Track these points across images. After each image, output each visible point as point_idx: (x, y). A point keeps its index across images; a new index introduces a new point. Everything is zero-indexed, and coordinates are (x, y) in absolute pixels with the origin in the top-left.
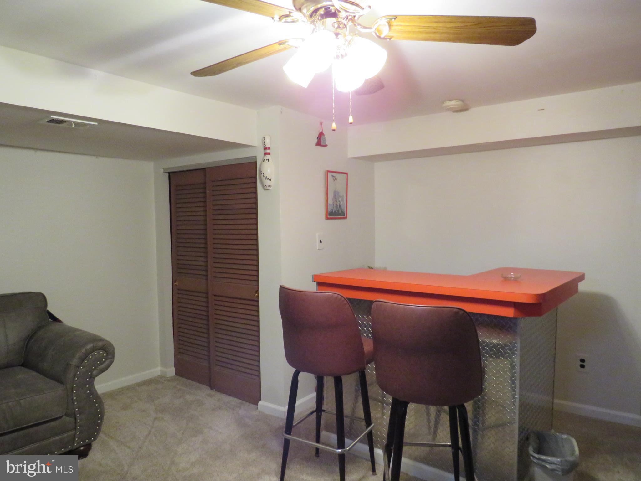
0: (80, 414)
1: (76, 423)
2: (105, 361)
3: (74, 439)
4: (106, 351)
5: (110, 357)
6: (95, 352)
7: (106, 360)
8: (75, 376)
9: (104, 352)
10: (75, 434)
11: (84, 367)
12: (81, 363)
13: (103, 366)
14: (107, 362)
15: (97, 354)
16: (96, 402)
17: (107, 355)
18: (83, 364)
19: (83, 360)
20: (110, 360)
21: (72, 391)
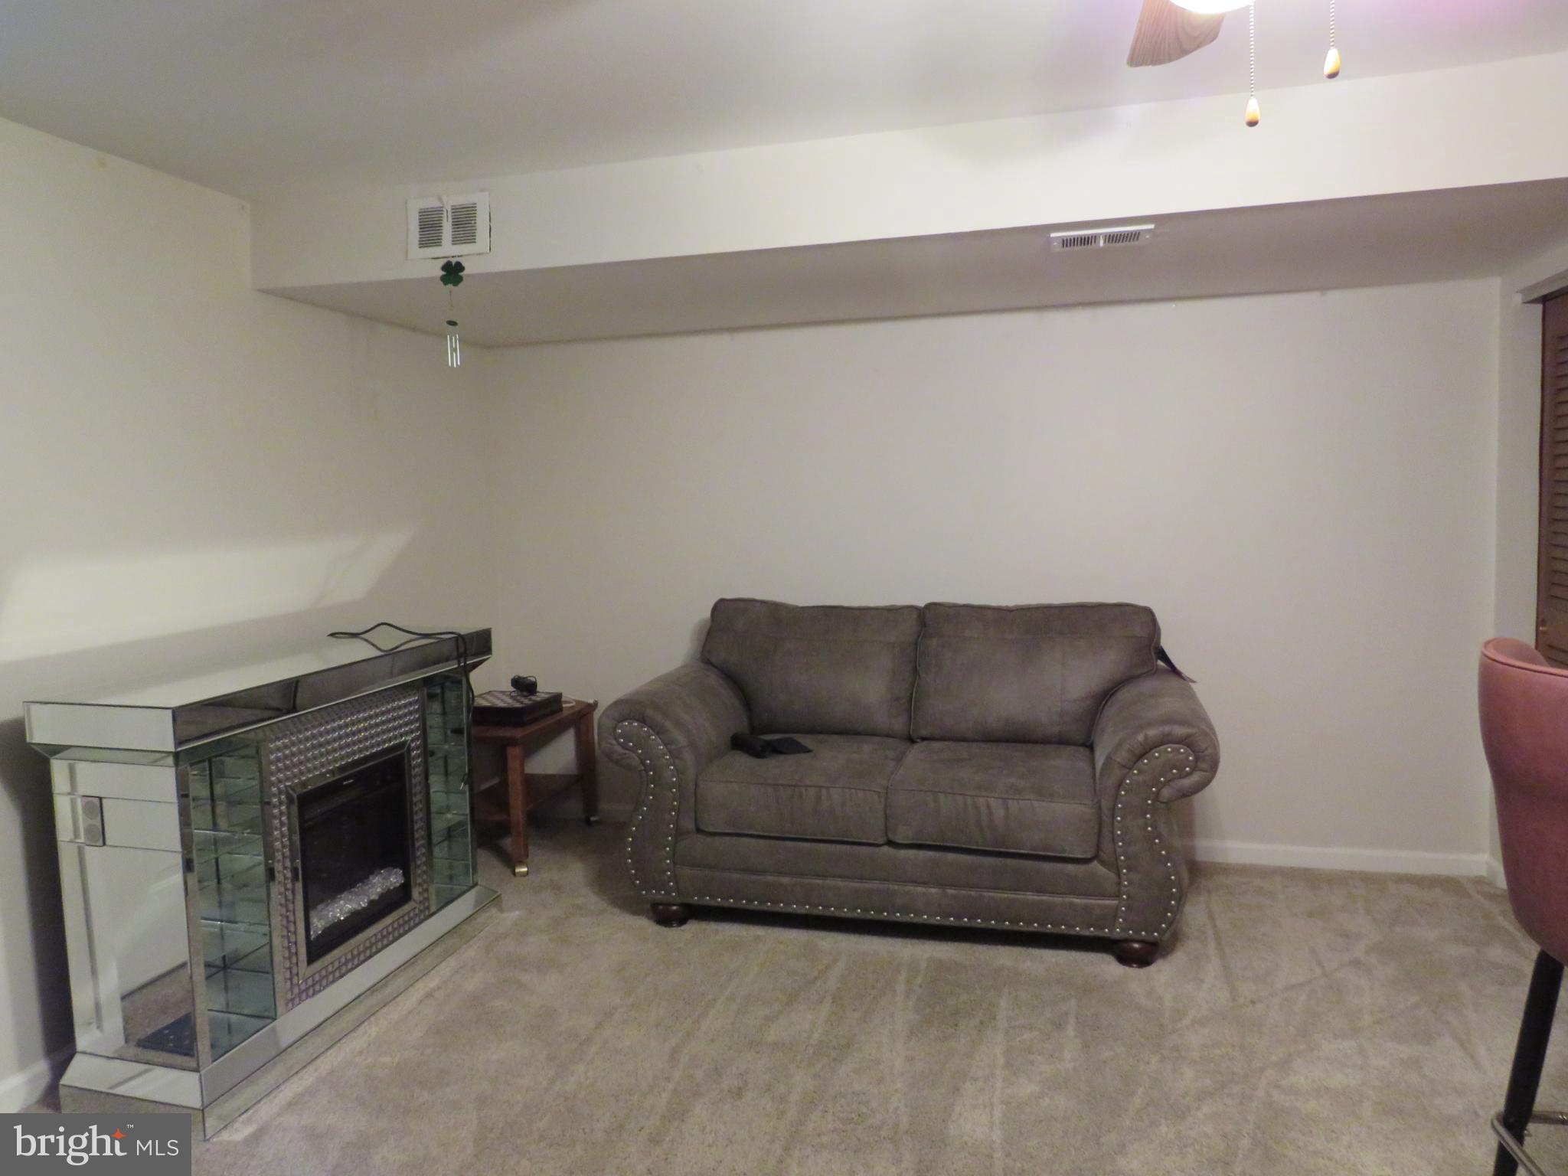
0: (1129, 870)
1: (1119, 884)
2: (1190, 774)
3: (1115, 917)
4: (1194, 752)
5: (1202, 765)
6: (1169, 745)
7: (1193, 770)
8: (1120, 785)
9: (1190, 751)
10: (1117, 908)
11: (1140, 772)
12: (1135, 763)
13: (1187, 782)
14: (1196, 778)
15: (1171, 752)
16: (1168, 858)
17: (1197, 759)
18: (1139, 764)
19: (1141, 757)
20: (1205, 773)
21: (1113, 817)
